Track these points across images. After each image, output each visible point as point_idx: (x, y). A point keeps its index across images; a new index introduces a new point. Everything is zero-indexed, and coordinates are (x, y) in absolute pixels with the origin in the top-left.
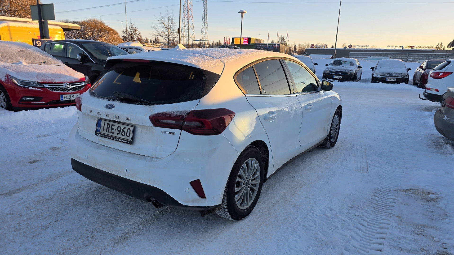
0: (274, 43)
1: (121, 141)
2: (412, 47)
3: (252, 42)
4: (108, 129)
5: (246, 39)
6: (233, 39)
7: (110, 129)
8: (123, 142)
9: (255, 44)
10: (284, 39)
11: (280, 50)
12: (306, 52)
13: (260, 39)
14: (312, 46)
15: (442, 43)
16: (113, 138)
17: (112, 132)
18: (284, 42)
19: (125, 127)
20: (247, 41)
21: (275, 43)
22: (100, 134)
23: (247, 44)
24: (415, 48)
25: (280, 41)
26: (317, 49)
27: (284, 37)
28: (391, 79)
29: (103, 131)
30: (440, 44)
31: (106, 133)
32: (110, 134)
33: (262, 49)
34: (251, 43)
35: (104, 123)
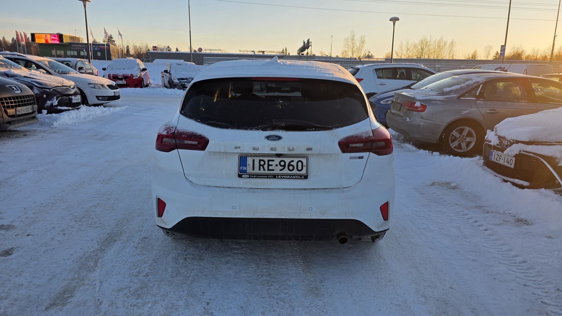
0: (97, 42)
1: (288, 178)
2: (263, 52)
3: (66, 41)
4: (261, 167)
5: (55, 36)
6: (33, 35)
7: (266, 166)
8: (293, 178)
9: (71, 44)
10: (111, 38)
11: (111, 53)
12: (149, 56)
13: (77, 36)
14: (154, 48)
15: (286, 48)
16: (274, 176)
17: (270, 168)
18: (113, 42)
19: (293, 161)
20: (57, 38)
21: (99, 42)
22: (247, 175)
23: (58, 42)
24: (266, 53)
25: (107, 40)
26: (161, 52)
27: (111, 35)
28: (286, 88)
29: (253, 170)
30: (285, 49)
31: (260, 172)
32: (267, 172)
33: (84, 50)
34: (64, 41)
35: (254, 160)
